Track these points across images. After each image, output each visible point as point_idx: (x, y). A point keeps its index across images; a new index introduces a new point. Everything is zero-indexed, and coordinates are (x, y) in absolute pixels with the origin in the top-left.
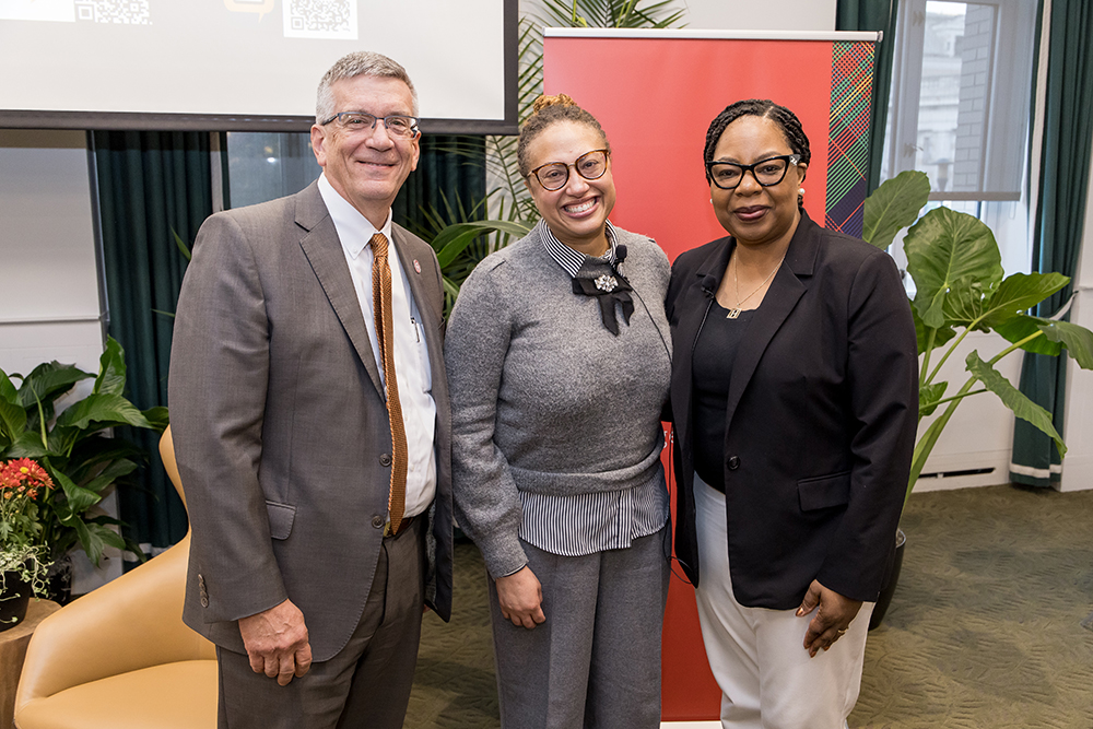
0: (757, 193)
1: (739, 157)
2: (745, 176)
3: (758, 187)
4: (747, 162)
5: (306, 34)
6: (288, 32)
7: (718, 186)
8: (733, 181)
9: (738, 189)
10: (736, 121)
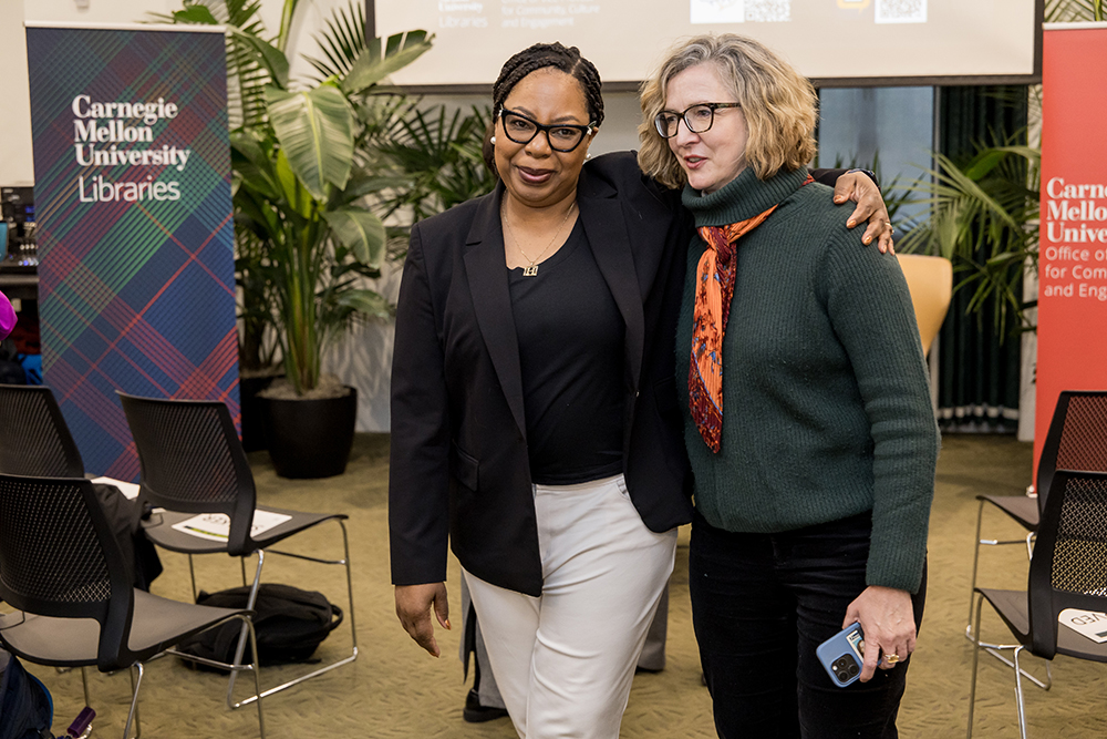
0: (545, 156)
1: (537, 113)
2: (539, 135)
3: (549, 150)
4: (543, 120)
5: (891, 20)
6: (879, 19)
7: (507, 135)
8: (526, 136)
9: (528, 147)
10: (540, 70)
